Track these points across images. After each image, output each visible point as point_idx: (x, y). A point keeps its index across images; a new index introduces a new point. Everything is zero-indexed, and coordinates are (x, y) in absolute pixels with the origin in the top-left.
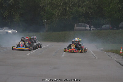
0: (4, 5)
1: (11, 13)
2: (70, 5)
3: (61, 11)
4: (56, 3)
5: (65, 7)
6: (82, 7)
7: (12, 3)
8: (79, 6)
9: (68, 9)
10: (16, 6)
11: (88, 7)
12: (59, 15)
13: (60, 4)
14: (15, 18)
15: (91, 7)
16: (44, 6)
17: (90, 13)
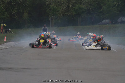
0: (13, 4)
1: (20, 10)
2: (72, 2)
3: (65, 8)
4: (60, 1)
5: (68, 4)
6: (84, 4)
7: (20, 1)
8: (81, 3)
9: (71, 6)
10: (23, 4)
11: (89, 4)
12: (63, 11)
13: (64, 1)
14: (24, 15)
15: (92, 4)
16: (49, 4)
17: (90, 9)
